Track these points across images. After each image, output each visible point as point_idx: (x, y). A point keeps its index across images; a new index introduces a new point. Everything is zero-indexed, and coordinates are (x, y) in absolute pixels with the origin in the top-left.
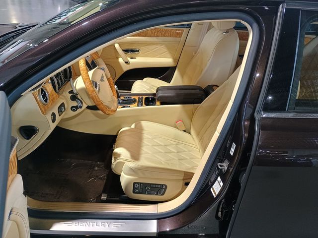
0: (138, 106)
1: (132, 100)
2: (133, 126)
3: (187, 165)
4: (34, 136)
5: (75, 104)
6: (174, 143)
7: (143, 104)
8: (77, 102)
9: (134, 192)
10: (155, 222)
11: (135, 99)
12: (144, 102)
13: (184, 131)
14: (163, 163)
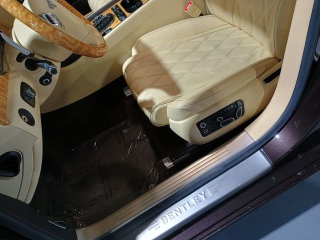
0: (121, 20)
1: (106, 18)
2: (134, 52)
3: (243, 56)
4: (21, 164)
5: (41, 72)
6: (201, 39)
7: (126, 13)
8: (43, 67)
9: (204, 135)
10: (259, 154)
11: (110, 14)
12: (124, 10)
13: (201, 15)
14: (212, 73)
